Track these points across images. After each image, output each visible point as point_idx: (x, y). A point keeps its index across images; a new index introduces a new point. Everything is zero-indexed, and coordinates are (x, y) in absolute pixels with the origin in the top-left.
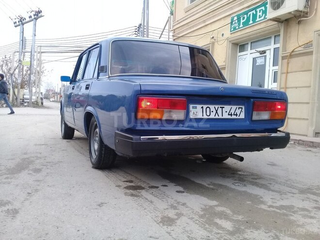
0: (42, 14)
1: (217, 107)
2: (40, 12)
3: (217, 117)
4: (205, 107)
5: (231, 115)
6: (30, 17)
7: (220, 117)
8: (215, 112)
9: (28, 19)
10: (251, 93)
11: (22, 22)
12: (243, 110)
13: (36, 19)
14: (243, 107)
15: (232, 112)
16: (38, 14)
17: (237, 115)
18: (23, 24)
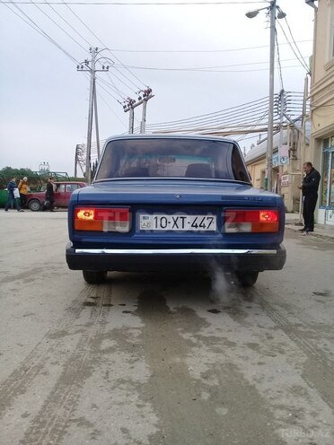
0: (152, 93)
1: (175, 217)
2: (149, 91)
3: (175, 229)
4: (159, 216)
5: (196, 226)
6: (140, 98)
7: (180, 229)
8: (173, 223)
9: (137, 101)
10: (220, 200)
11: (131, 105)
12: (215, 220)
13: (146, 100)
14: (215, 217)
15: (198, 222)
16: (148, 94)
17: (204, 226)
18: (133, 108)
